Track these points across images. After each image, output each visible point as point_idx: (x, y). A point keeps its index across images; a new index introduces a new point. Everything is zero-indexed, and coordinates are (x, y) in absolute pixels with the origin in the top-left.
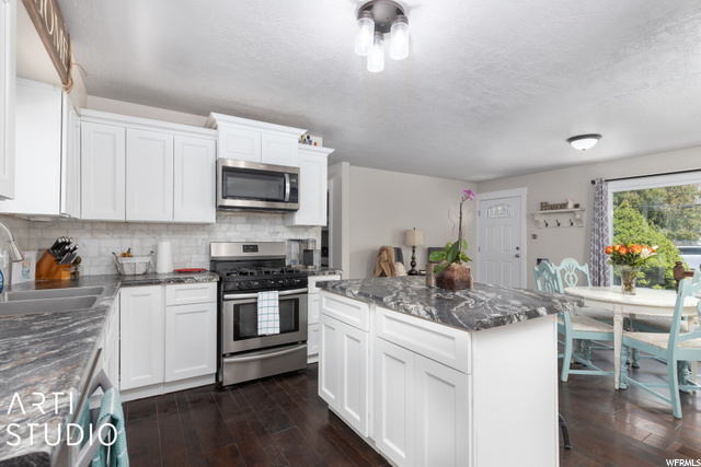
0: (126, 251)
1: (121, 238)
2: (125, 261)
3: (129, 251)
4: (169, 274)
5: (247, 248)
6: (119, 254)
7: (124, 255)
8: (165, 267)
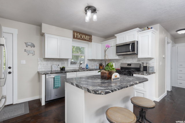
5: (128, 65)
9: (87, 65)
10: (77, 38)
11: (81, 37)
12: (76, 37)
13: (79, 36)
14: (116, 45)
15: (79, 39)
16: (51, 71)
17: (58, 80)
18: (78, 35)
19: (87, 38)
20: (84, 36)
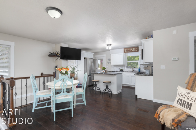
9: (139, 69)
10: (126, 52)
11: (129, 50)
15: (128, 52)
19: (134, 49)
20: (131, 49)
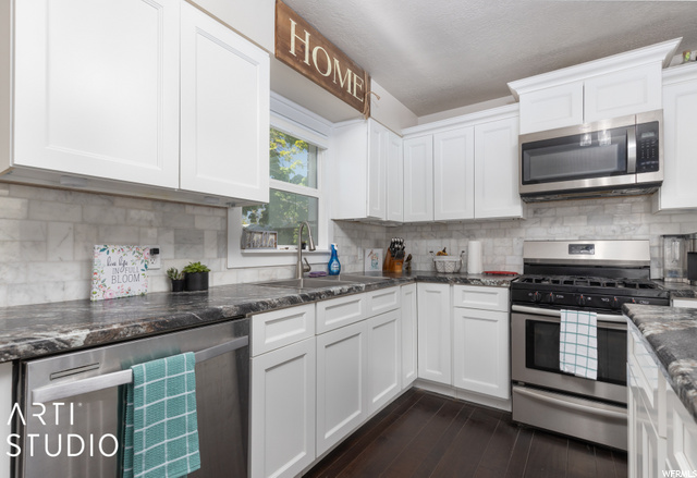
0: (441, 251)
1: (442, 238)
2: (438, 259)
3: (444, 251)
4: (478, 274)
5: (573, 248)
6: (436, 252)
7: (439, 254)
8: (475, 268)
9: (334, 254)
10: (299, 63)
11: (322, 64)
12: (293, 51)
13: (311, 52)
14: (520, 137)
15: (311, 73)
16: (88, 301)
17: (175, 406)
18: (307, 43)
19: (352, 80)
20: (337, 61)
